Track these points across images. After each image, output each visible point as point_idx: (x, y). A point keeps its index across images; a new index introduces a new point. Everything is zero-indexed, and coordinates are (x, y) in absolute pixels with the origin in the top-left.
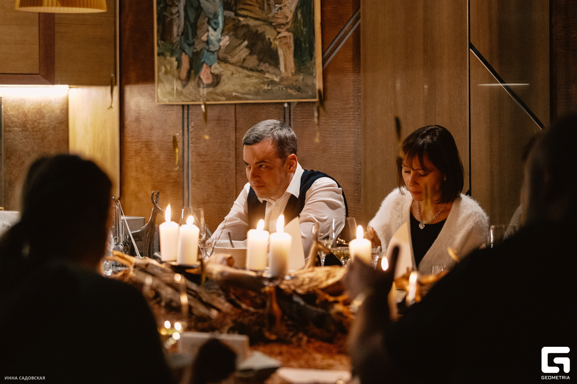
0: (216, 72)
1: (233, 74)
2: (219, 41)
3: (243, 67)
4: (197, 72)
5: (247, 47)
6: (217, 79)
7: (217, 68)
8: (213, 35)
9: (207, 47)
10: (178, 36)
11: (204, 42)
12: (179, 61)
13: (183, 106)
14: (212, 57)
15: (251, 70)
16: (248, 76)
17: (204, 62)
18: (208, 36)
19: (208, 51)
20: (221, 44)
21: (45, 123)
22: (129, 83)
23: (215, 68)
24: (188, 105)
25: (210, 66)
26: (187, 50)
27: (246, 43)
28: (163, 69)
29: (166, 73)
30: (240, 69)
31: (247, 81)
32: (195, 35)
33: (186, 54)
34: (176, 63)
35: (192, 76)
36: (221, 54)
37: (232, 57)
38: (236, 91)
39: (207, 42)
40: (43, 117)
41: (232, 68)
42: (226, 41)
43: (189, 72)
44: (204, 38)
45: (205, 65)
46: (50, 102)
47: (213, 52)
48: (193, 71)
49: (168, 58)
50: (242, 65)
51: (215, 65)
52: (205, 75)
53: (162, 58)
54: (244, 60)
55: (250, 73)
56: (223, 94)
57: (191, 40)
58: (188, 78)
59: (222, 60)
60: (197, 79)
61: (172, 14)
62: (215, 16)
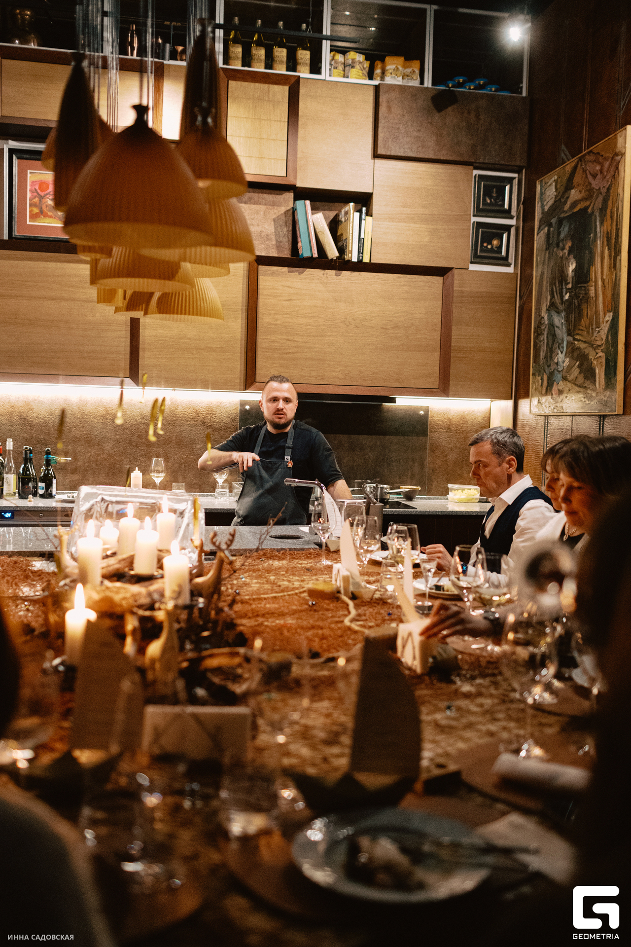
0: (560, 388)
1: (569, 389)
2: (564, 362)
3: (576, 384)
4: (551, 390)
5: (579, 366)
8: (561, 357)
9: (557, 368)
12: (542, 379)
13: (545, 416)
14: (559, 376)
15: (580, 386)
16: (579, 392)
17: (555, 380)
18: (558, 359)
19: (558, 371)
20: (564, 365)
21: (467, 427)
22: (520, 398)
23: (561, 385)
24: (548, 416)
25: (558, 383)
26: (546, 371)
27: (578, 363)
28: (534, 386)
29: (536, 389)
30: (573, 386)
31: (577, 395)
32: (551, 357)
33: (546, 373)
35: (549, 391)
37: (570, 375)
39: (557, 364)
40: (467, 422)
41: (569, 385)
43: (547, 389)
44: (556, 360)
45: (555, 383)
46: (473, 411)
47: (560, 372)
48: (549, 388)
49: (537, 377)
50: (575, 382)
51: (561, 383)
52: (555, 391)
53: (534, 377)
54: (577, 378)
55: (579, 389)
57: (549, 363)
58: (546, 392)
59: (565, 379)
60: (551, 393)
61: (541, 341)
62: (563, 340)
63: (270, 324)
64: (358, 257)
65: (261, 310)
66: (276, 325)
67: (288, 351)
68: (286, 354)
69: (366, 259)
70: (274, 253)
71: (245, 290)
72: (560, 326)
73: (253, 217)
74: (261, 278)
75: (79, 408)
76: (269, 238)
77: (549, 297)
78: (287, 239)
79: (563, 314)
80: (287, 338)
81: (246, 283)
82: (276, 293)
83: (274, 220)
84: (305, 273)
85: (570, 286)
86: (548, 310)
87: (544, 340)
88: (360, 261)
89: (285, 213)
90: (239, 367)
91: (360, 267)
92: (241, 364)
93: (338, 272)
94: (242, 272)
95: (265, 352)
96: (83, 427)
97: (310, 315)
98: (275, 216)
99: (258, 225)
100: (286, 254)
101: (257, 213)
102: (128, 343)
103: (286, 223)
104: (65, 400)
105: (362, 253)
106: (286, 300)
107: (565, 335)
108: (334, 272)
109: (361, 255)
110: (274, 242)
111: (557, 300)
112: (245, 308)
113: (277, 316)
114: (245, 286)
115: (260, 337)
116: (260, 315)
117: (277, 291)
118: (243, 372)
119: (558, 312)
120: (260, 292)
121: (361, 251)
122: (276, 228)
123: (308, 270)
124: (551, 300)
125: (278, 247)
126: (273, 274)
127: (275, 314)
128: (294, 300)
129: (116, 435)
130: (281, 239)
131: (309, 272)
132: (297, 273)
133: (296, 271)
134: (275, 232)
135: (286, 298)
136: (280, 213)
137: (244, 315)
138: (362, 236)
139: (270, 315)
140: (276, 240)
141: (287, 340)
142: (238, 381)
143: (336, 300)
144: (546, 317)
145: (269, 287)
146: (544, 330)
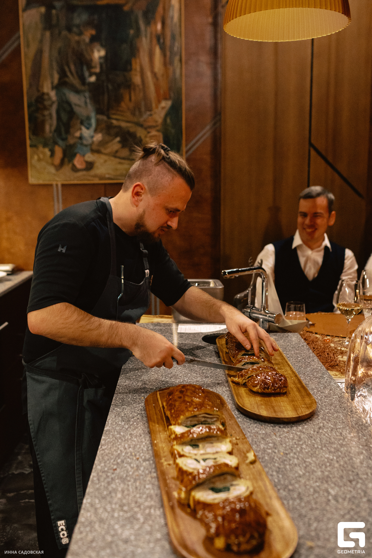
0: (90, 160)
1: (105, 161)
2: (92, 137)
3: (115, 157)
4: (71, 160)
5: (120, 142)
6: (90, 166)
7: (90, 157)
8: (86, 133)
9: (80, 141)
10: (50, 132)
11: (77, 138)
12: (52, 151)
14: (85, 149)
15: (124, 158)
16: (120, 163)
17: (77, 153)
18: (81, 133)
20: (95, 139)
25: (84, 156)
26: (59, 143)
27: (118, 139)
28: (36, 157)
29: (39, 160)
30: (113, 158)
31: (119, 167)
33: (59, 145)
34: (48, 153)
35: (66, 163)
36: (94, 147)
37: (105, 149)
38: (108, 174)
39: (81, 138)
41: (104, 157)
42: (98, 137)
43: (63, 160)
44: (78, 134)
45: (78, 155)
47: (86, 146)
48: (66, 160)
49: (41, 148)
50: (115, 155)
51: (89, 155)
52: (78, 162)
53: (35, 149)
54: (117, 152)
55: (123, 161)
56: (95, 176)
57: (64, 135)
58: (62, 164)
60: (70, 165)
61: (44, 116)
62: (88, 118)
72: (83, 104)
77: (56, 77)
79: (87, 94)
85: (98, 70)
86: (56, 88)
87: (50, 115)
107: (93, 115)
111: (75, 81)
119: (77, 91)
124: (60, 79)
144: (53, 94)
146: (51, 106)
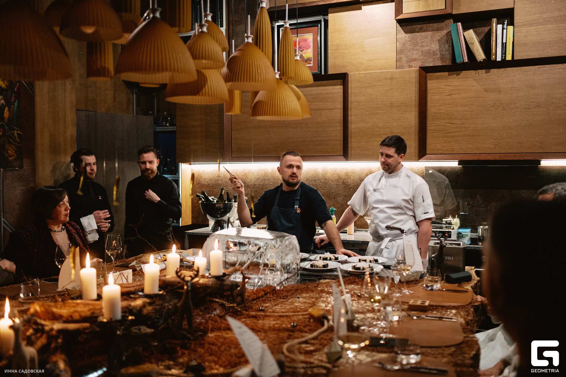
63: (436, 113)
64: (502, 57)
65: (429, 104)
66: (440, 113)
67: (451, 131)
68: (449, 133)
69: (509, 57)
70: (439, 63)
71: (417, 92)
73: (423, 41)
74: (429, 82)
75: (323, 176)
76: (435, 53)
78: (448, 52)
80: (449, 122)
81: (417, 86)
82: (440, 91)
83: (439, 41)
84: (461, 74)
88: (504, 60)
89: (446, 34)
90: (414, 144)
91: (504, 64)
92: (415, 142)
93: (487, 70)
94: (415, 79)
95: (433, 133)
96: (325, 187)
97: (466, 104)
98: (439, 38)
99: (427, 46)
100: (448, 62)
101: (426, 37)
102: (342, 134)
103: (447, 41)
104: (315, 171)
105: (505, 54)
106: (447, 95)
108: (484, 71)
109: (504, 55)
110: (439, 56)
112: (417, 104)
113: (440, 107)
114: (417, 89)
115: (428, 123)
116: (429, 108)
117: (440, 90)
118: (417, 148)
120: (429, 91)
121: (504, 53)
122: (440, 46)
123: (464, 71)
125: (442, 58)
126: (437, 78)
127: (440, 106)
128: (454, 94)
129: (345, 192)
130: (444, 53)
131: (464, 73)
132: (455, 75)
133: (455, 74)
134: (439, 49)
135: (448, 94)
136: (443, 35)
137: (417, 109)
138: (504, 41)
139: (436, 106)
140: (441, 54)
141: (448, 123)
142: (414, 154)
143: (486, 91)
145: (434, 88)
